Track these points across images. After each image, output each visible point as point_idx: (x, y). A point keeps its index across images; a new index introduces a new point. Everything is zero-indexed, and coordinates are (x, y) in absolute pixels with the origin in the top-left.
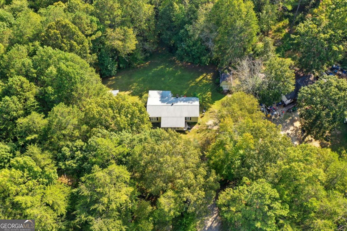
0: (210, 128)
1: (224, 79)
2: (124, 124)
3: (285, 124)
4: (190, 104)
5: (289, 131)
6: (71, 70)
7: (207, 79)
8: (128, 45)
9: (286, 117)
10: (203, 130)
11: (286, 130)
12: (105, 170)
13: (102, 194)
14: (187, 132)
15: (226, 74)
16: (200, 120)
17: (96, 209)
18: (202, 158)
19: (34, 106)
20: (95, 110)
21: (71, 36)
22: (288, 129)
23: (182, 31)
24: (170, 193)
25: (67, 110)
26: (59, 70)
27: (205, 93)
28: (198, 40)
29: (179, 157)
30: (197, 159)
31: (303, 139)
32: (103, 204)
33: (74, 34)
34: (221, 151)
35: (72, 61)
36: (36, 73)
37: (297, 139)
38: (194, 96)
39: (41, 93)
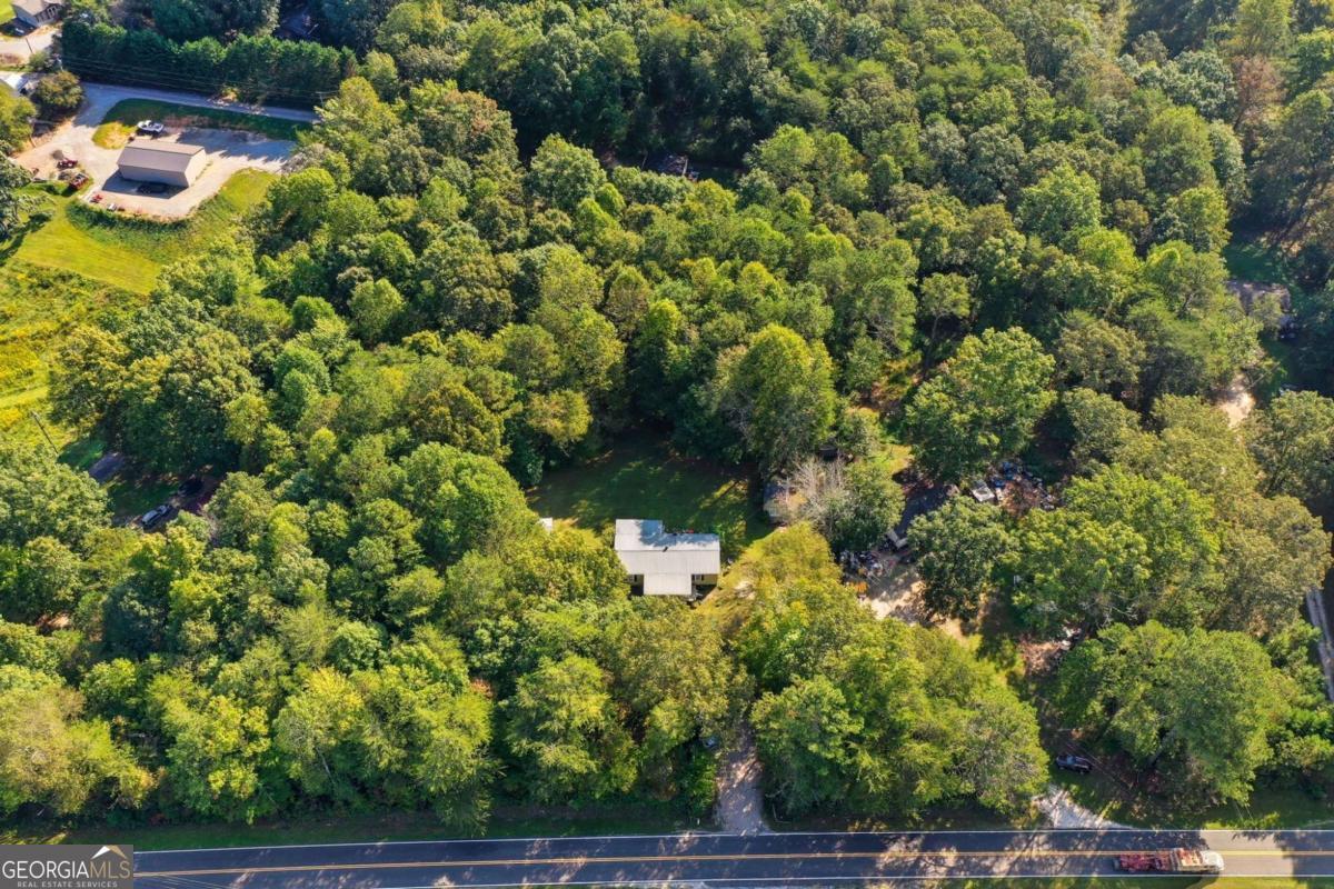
0: (741, 595)
1: (770, 495)
2: (585, 588)
3: (892, 587)
4: (701, 548)
5: (901, 602)
6: (486, 491)
7: (736, 493)
8: (573, 425)
9: (897, 573)
10: (727, 600)
11: (896, 598)
12: (560, 664)
13: (557, 705)
14: (696, 604)
15: (776, 485)
16: (721, 581)
17: (546, 729)
18: (726, 649)
19: (414, 555)
20: (534, 563)
21: (469, 417)
22: (899, 596)
23: (684, 396)
24: (670, 702)
25: (484, 562)
26: (462, 488)
27: (732, 524)
28: (716, 417)
29: (686, 642)
30: (716, 649)
31: (928, 618)
32: (560, 721)
33: (475, 412)
34: (756, 632)
35: (483, 471)
36: (413, 493)
37: (916, 618)
38: (710, 531)
39: (424, 530)
